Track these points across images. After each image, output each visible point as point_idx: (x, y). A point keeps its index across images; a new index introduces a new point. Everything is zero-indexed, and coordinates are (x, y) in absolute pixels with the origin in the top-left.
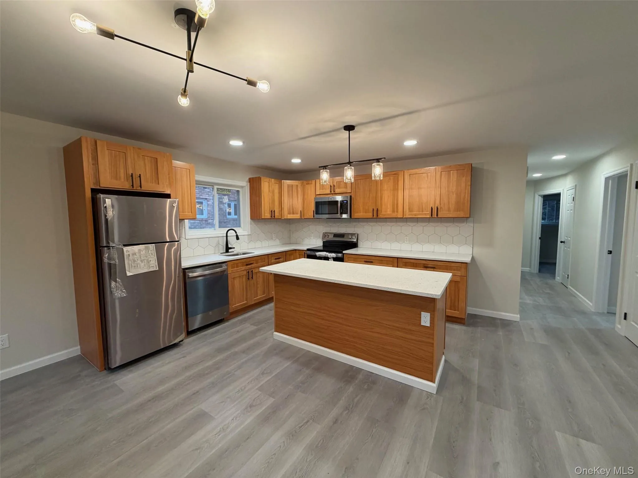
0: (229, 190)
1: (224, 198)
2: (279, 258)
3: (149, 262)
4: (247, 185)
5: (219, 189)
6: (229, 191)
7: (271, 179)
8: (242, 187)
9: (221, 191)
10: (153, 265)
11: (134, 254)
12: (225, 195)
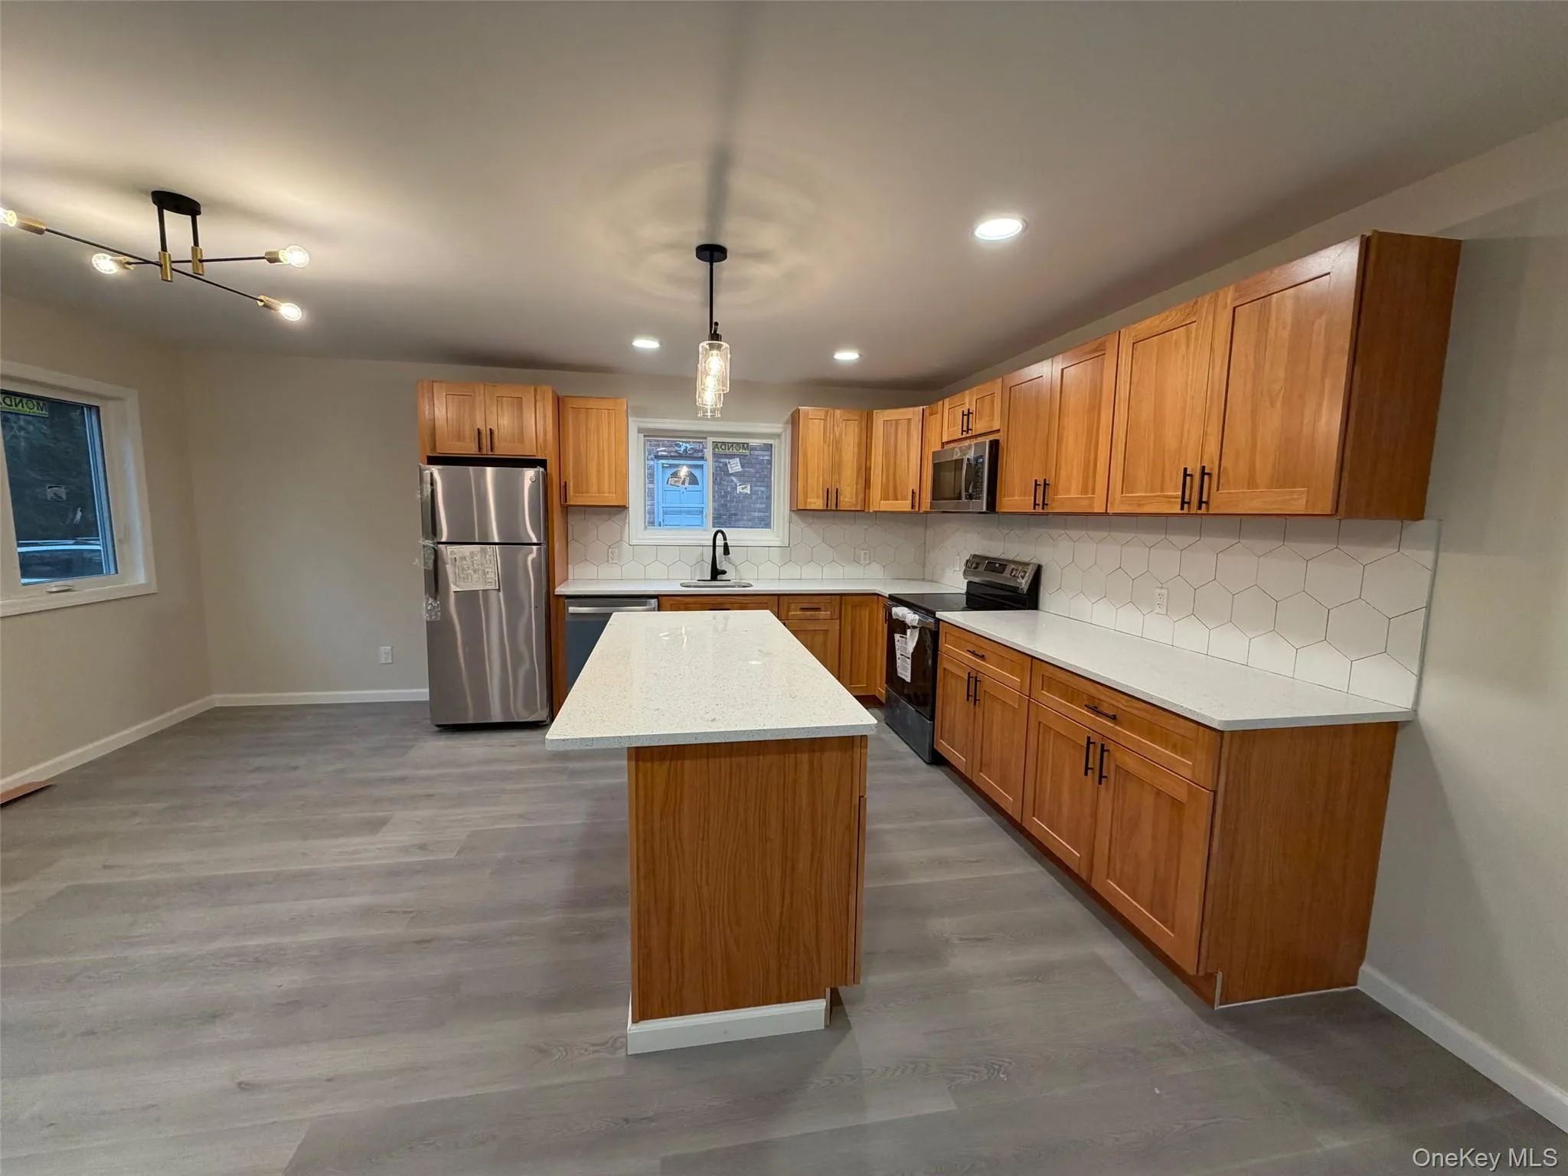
0: (743, 446)
1: (729, 463)
2: (818, 609)
3: (485, 573)
4: (785, 431)
5: (719, 445)
6: (745, 446)
7: (831, 411)
8: (779, 436)
9: (723, 447)
10: (490, 580)
11: (463, 558)
12: (732, 456)
